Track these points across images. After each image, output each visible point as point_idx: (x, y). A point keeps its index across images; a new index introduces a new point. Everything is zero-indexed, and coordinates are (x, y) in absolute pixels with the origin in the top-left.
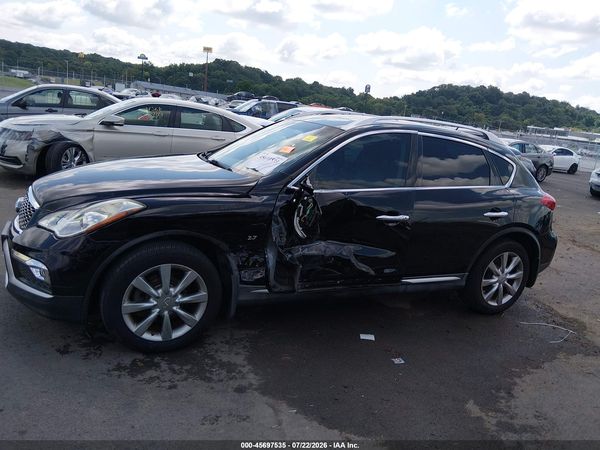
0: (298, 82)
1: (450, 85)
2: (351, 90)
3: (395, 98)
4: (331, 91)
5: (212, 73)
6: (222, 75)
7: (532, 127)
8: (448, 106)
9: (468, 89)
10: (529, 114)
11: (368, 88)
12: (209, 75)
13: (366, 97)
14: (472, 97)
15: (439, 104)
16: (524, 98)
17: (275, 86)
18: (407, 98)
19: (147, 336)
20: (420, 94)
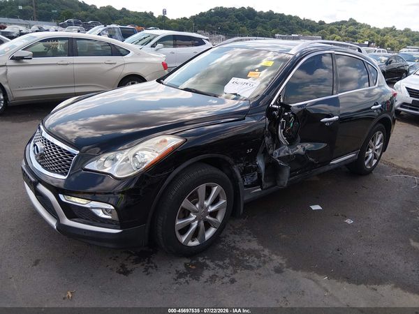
0: (110, 9)
1: (221, 7)
2: (152, 14)
3: (185, 18)
4: (137, 15)
5: (39, 5)
6: (47, 7)
7: (278, 35)
8: (222, 23)
9: (233, 9)
10: (274, 26)
11: (165, 12)
12: (36, 7)
13: (163, 18)
14: (237, 16)
15: (216, 22)
16: (270, 15)
17: (92, 13)
18: (193, 18)
19: (191, 244)
20: (202, 14)
